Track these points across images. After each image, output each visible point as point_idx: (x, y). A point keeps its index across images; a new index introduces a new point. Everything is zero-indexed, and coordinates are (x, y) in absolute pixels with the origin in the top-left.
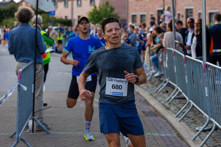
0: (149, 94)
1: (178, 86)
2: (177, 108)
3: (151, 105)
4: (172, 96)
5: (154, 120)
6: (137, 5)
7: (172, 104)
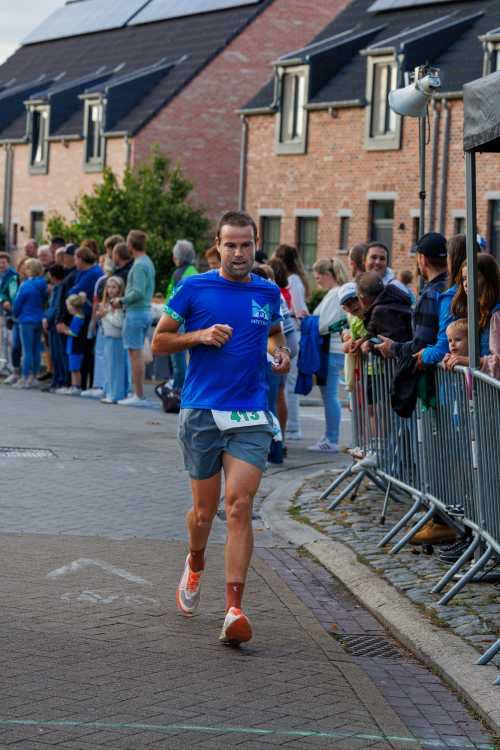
0: (355, 557)
1: (485, 527)
2: (481, 624)
3: (365, 608)
4: (456, 571)
5: (387, 672)
6: (282, 178)
7: (457, 604)
